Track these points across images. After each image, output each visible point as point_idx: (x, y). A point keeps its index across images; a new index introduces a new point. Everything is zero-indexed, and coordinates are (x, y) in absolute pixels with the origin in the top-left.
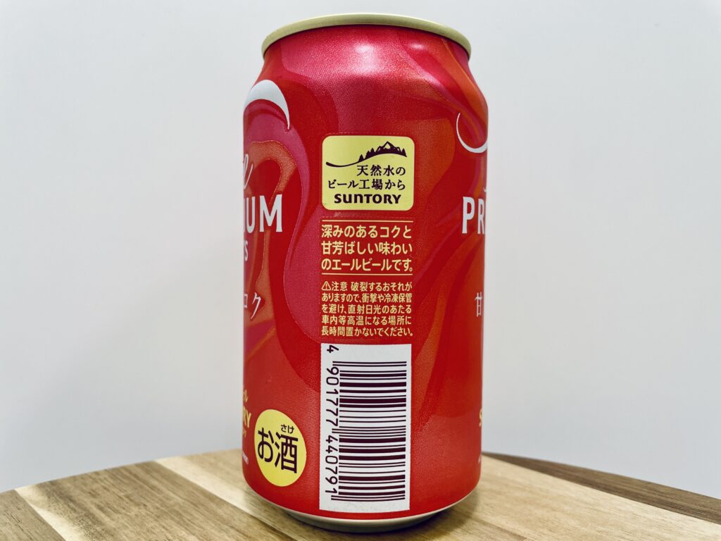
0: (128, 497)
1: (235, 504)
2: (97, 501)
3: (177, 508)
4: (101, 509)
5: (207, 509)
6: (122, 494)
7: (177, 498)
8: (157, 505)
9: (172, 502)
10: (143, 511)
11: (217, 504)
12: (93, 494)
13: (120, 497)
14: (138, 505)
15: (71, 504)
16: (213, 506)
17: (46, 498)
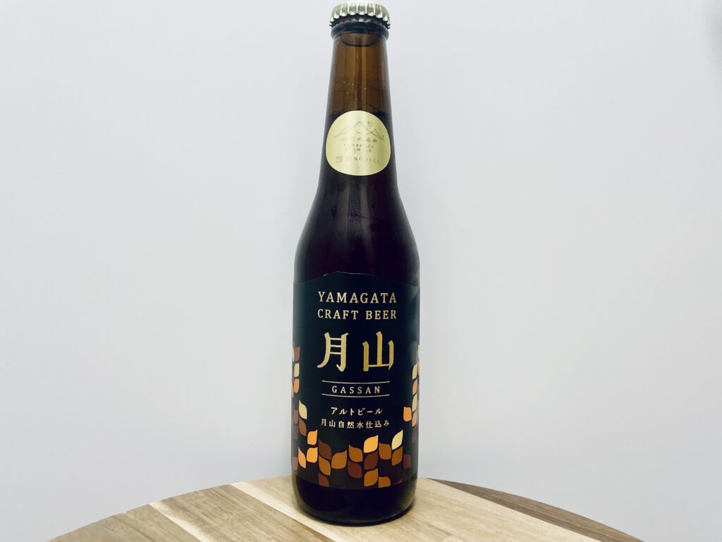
0: (220, 508)
1: (284, 513)
2: (201, 510)
3: (250, 515)
4: (206, 515)
5: (268, 515)
6: (215, 506)
7: (250, 509)
8: (239, 513)
9: (246, 511)
10: (231, 517)
11: (273, 512)
12: (198, 507)
13: (215, 509)
14: (227, 513)
15: (187, 513)
16: (271, 513)
17: (171, 509)
